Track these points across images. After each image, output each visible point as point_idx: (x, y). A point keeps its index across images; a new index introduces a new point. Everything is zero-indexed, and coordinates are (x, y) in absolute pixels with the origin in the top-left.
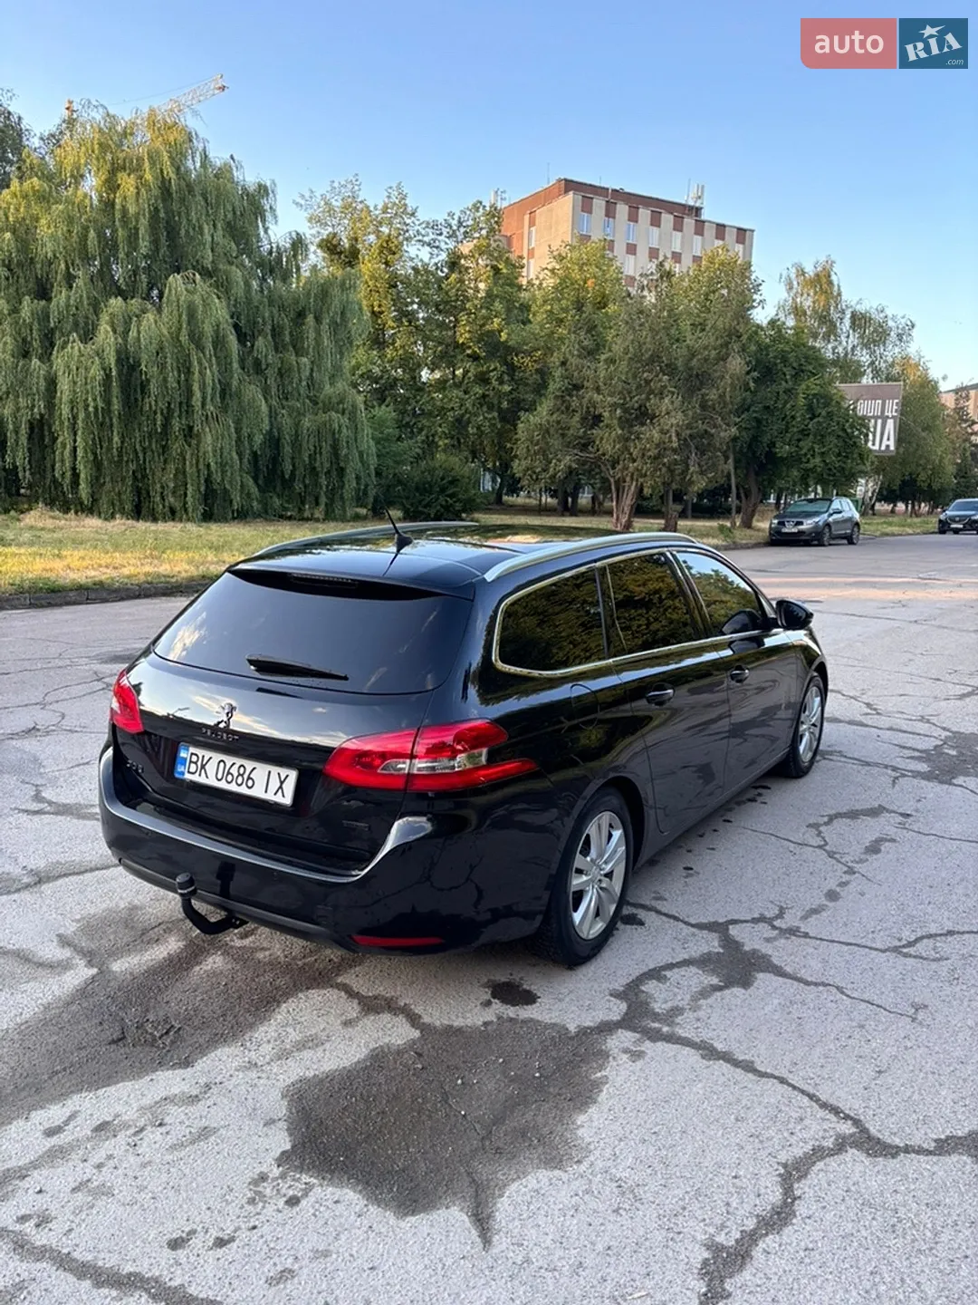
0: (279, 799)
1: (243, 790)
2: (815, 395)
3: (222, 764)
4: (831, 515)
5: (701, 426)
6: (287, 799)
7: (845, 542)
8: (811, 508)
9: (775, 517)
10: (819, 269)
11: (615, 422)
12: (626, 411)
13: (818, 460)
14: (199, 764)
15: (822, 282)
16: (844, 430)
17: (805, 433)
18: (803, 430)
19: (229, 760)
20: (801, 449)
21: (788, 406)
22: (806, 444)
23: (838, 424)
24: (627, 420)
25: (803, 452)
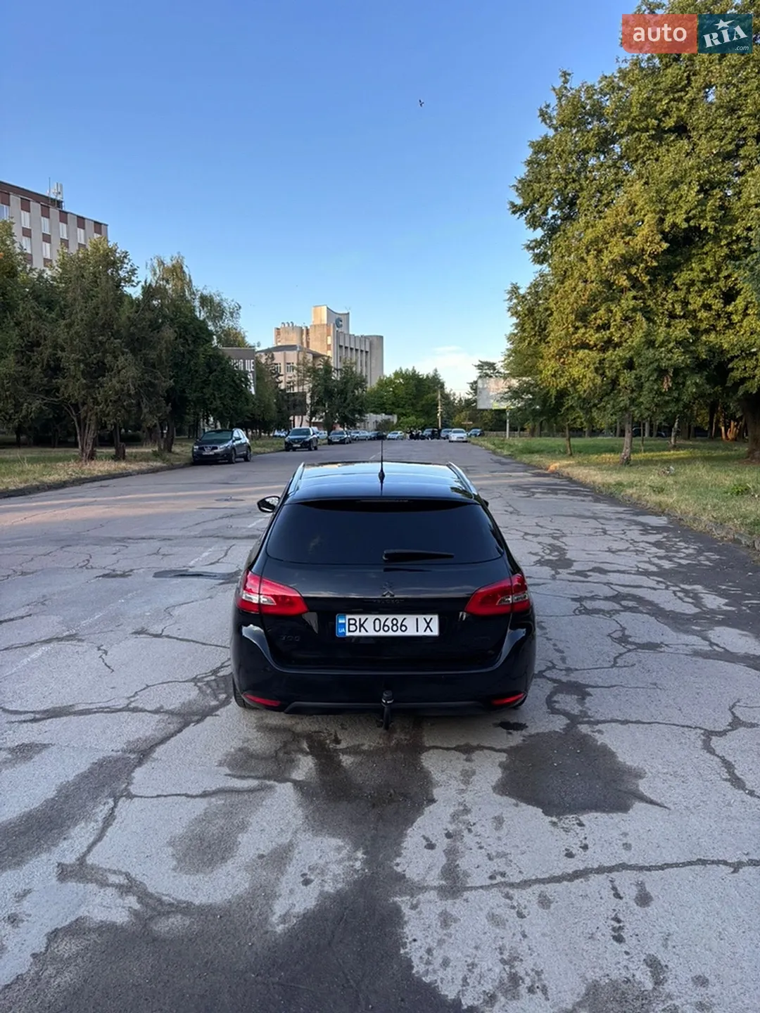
0: (428, 633)
1: (399, 633)
2: (210, 356)
3: (377, 621)
4: (234, 441)
5: (147, 377)
6: (435, 632)
7: (243, 459)
8: (219, 437)
9: (196, 444)
10: (174, 262)
11: (80, 373)
12: (86, 365)
13: (219, 402)
14: (358, 624)
15: (177, 272)
16: (234, 382)
17: (206, 383)
18: (205, 380)
19: (383, 618)
20: (205, 394)
21: (192, 363)
22: (208, 391)
23: (229, 376)
24: (88, 372)
25: (206, 397)
